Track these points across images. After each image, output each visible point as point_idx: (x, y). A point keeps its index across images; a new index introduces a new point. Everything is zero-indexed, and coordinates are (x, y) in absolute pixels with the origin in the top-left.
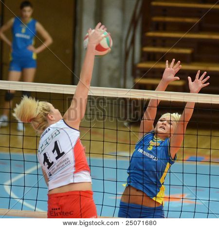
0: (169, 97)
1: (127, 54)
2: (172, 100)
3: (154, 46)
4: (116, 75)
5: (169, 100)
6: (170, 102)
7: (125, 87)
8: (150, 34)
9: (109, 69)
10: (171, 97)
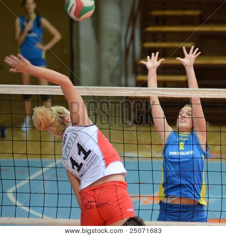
0: (176, 94)
1: (127, 51)
2: (179, 97)
3: (155, 41)
4: (117, 73)
5: (175, 96)
6: (177, 98)
7: (126, 85)
8: (150, 29)
9: (109, 67)
10: (178, 94)
